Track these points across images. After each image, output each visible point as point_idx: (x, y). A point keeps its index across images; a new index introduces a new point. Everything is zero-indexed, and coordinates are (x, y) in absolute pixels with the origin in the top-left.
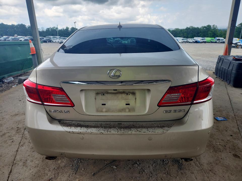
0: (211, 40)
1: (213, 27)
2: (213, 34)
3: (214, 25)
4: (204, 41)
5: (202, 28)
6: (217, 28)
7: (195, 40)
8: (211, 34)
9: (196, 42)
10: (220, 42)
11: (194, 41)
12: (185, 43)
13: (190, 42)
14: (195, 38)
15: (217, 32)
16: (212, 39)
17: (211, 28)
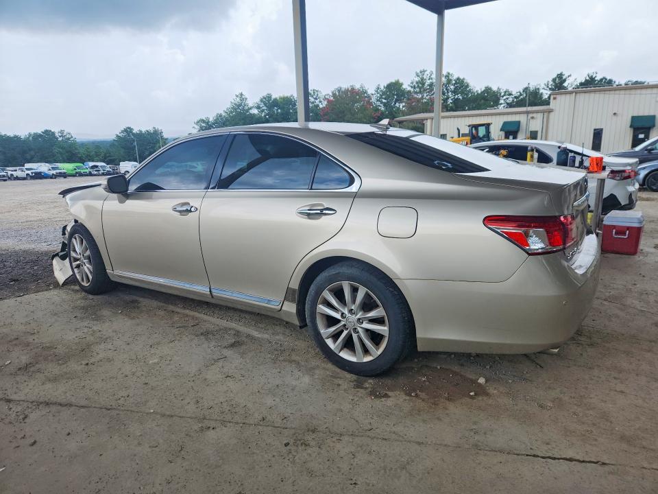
0: (75, 169)
1: (60, 137)
2: (67, 154)
3: (62, 132)
4: (60, 173)
5: (31, 138)
6: (72, 139)
7: (33, 171)
8: (61, 153)
9: (39, 176)
10: (100, 172)
11: (29, 172)
12: (5, 180)
13: (17, 178)
14: (27, 166)
15: (76, 149)
16: (78, 167)
17: (57, 138)
